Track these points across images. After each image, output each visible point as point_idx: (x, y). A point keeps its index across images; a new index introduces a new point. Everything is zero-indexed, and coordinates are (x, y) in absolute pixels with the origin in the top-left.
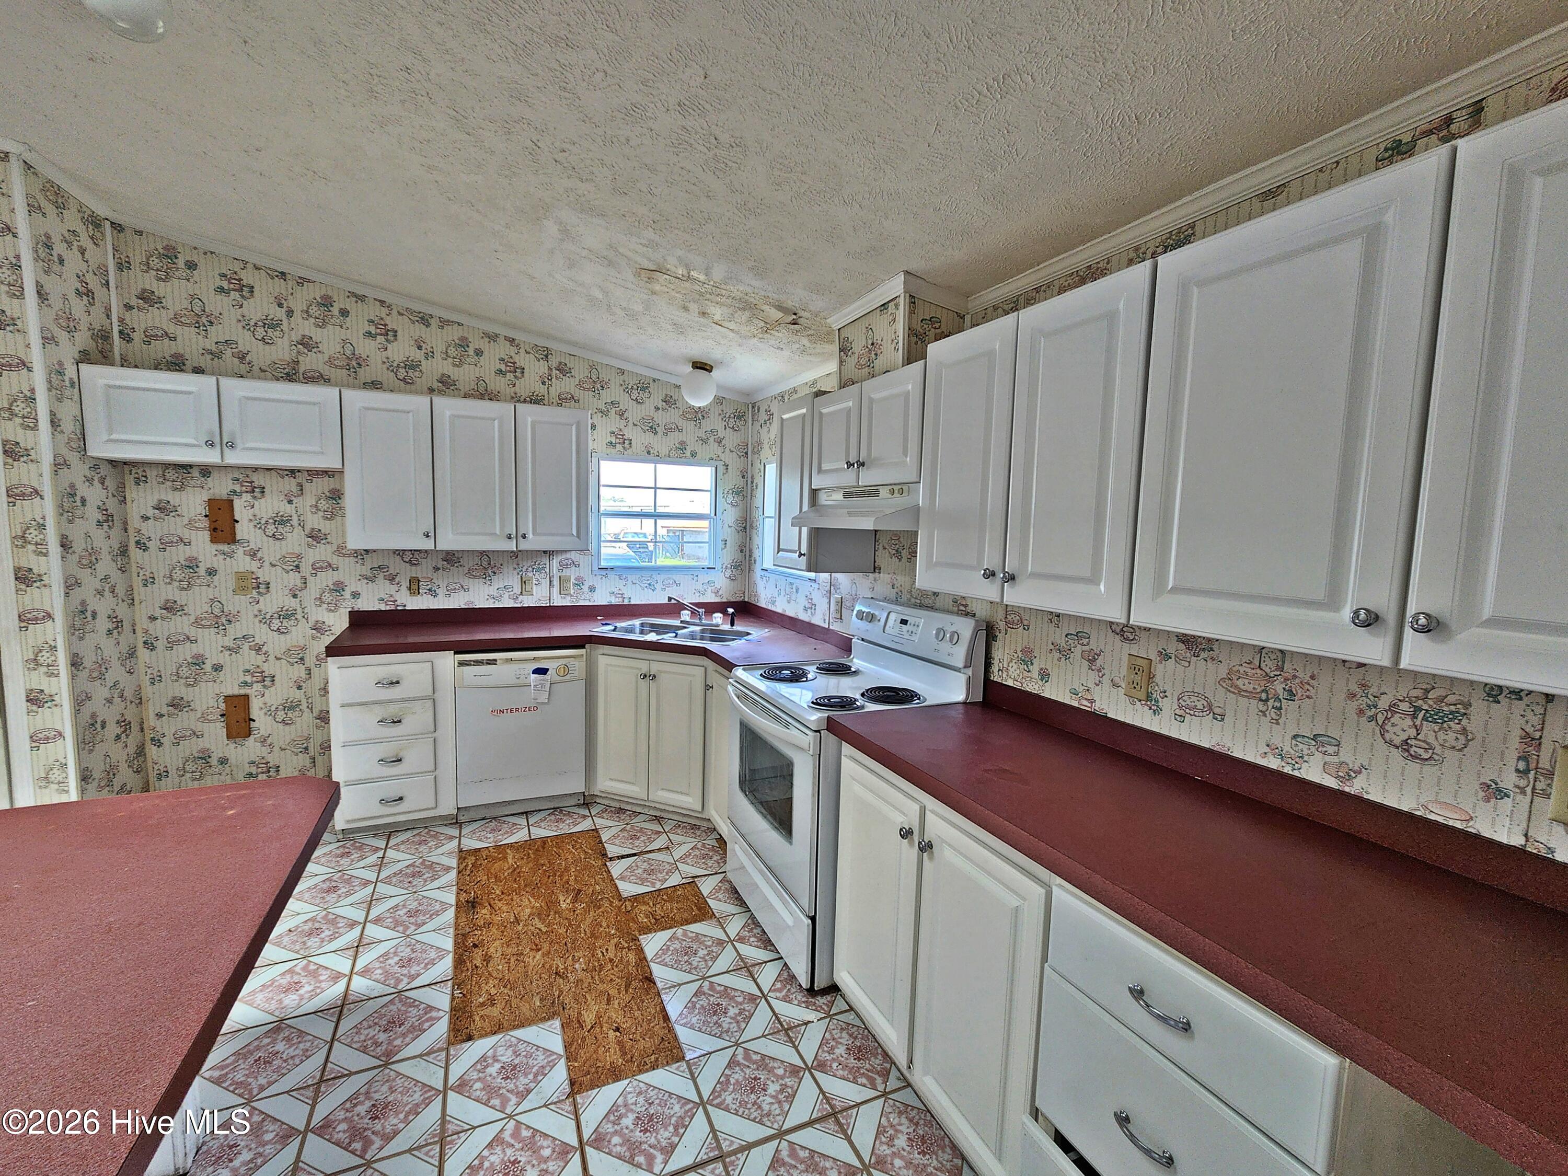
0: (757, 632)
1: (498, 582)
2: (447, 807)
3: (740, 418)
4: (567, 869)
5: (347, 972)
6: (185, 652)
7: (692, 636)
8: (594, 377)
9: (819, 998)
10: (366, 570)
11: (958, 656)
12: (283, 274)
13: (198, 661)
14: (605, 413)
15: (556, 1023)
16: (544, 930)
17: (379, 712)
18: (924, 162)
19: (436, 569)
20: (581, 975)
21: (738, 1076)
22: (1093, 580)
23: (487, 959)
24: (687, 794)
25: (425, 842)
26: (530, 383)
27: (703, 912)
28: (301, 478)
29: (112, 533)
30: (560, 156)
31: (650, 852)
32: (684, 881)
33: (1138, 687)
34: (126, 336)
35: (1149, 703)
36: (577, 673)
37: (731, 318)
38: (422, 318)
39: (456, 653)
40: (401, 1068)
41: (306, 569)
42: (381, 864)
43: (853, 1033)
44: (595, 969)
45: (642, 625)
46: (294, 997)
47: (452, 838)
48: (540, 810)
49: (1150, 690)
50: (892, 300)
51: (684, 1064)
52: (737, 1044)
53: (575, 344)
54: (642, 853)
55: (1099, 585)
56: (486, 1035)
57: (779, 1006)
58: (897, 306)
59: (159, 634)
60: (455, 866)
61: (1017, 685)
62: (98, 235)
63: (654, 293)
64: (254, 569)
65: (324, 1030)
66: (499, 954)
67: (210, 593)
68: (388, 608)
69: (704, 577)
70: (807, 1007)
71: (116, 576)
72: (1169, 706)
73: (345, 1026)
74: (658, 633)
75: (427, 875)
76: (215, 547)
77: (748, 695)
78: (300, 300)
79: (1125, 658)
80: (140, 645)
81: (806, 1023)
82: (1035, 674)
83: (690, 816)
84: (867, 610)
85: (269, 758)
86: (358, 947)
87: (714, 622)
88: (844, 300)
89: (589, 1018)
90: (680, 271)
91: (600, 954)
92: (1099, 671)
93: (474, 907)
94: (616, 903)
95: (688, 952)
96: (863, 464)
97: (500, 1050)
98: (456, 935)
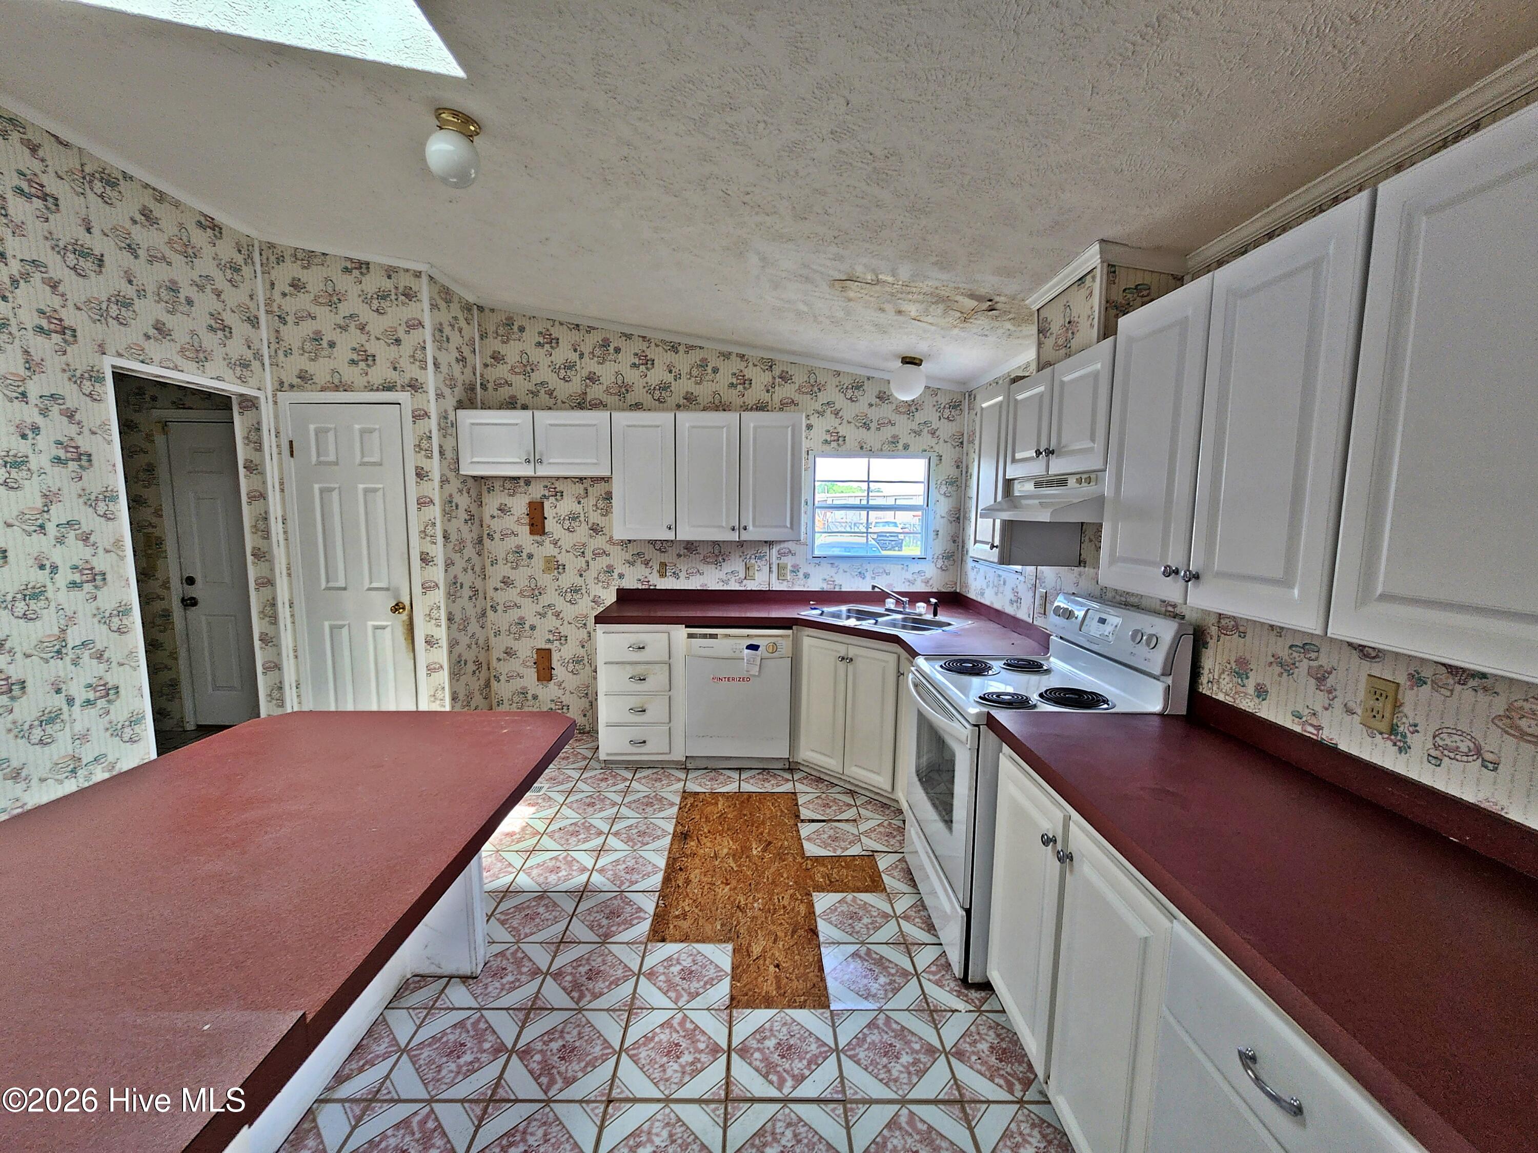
0: (958, 623)
1: (727, 567)
2: (678, 755)
3: (955, 407)
4: (763, 823)
5: (590, 868)
6: (514, 614)
7: (894, 624)
8: (812, 381)
9: (973, 991)
10: (628, 556)
11: (1156, 660)
12: (577, 325)
13: (521, 622)
14: (821, 414)
15: (729, 947)
16: (735, 869)
17: (630, 671)
18: (1088, 127)
19: (679, 556)
20: (757, 913)
21: (874, 1037)
22: (1286, 582)
23: (688, 882)
24: (878, 774)
25: (660, 780)
26: (756, 393)
27: (875, 884)
28: (587, 483)
29: (473, 528)
30: (747, 199)
31: (839, 821)
32: (864, 853)
33: (1379, 717)
34: (484, 387)
35: (1393, 737)
36: (784, 651)
37: (926, 312)
38: (673, 347)
39: (686, 627)
40: (613, 948)
41: (589, 555)
42: (626, 792)
43: (1001, 1034)
44: (769, 911)
45: (849, 611)
46: (555, 877)
47: (679, 780)
48: (751, 769)
49: (1395, 721)
50: (1089, 273)
51: (828, 1014)
52: (880, 1010)
53: (794, 353)
54: (830, 820)
55: (1293, 588)
56: (676, 941)
57: (930, 988)
58: (1094, 278)
59: (499, 601)
60: (678, 803)
61: (1229, 700)
62: (470, 316)
63: (850, 300)
64: (556, 554)
65: (568, 905)
66: (697, 880)
67: (529, 572)
68: (644, 587)
69: (915, 567)
70: (958, 997)
71: (475, 559)
72: (1420, 743)
73: (583, 906)
74: (858, 619)
75: (656, 806)
76: (532, 537)
77: (924, 686)
78: (589, 343)
79: (1364, 679)
80: (489, 608)
81: (954, 1011)
82: (1251, 690)
83: (882, 795)
84: (1066, 606)
85: (563, 698)
86: (600, 851)
87: (917, 611)
88: (1039, 280)
89: (756, 950)
90: (869, 277)
91: (776, 900)
92: (1330, 692)
93: (685, 838)
94: (799, 859)
95: (854, 916)
96: (1052, 452)
97: (683, 956)
98: (669, 858)
